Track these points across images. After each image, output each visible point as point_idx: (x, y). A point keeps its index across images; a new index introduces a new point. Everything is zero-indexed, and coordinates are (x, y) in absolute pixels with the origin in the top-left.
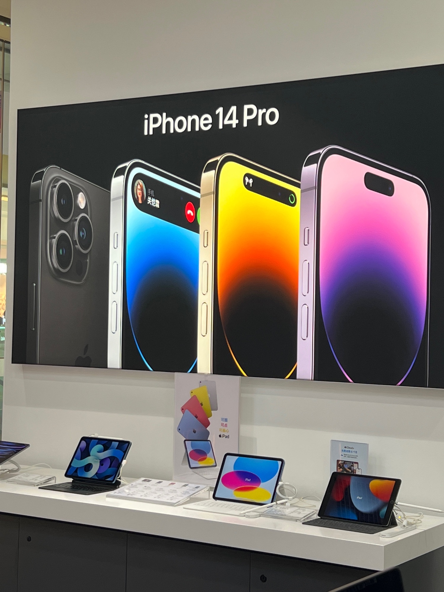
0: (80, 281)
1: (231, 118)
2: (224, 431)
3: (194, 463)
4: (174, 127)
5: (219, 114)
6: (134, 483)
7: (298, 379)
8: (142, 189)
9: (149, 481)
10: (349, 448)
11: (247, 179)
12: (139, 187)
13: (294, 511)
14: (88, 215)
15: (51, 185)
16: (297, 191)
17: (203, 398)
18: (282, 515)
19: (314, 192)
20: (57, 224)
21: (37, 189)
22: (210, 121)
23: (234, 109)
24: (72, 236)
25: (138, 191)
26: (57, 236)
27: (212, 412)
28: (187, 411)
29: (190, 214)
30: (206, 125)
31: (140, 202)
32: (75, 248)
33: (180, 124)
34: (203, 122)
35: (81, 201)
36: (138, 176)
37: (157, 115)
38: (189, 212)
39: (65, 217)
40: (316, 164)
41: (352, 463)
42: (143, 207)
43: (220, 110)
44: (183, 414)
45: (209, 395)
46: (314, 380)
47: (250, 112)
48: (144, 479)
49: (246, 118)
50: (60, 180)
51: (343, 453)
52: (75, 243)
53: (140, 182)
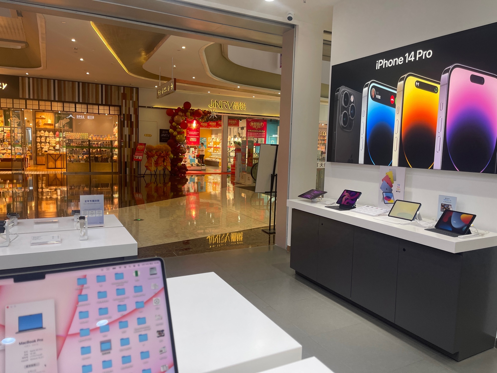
0: (350, 130)
1: (411, 57)
2: (398, 189)
3: (386, 201)
4: (388, 65)
5: (406, 56)
6: (362, 207)
7: (434, 169)
8: (374, 92)
9: (369, 206)
10: (447, 199)
11: (417, 83)
12: (373, 91)
13: (425, 224)
14: (354, 104)
15: (342, 94)
16: (438, 86)
17: (391, 176)
18: (419, 225)
19: (446, 86)
20: (344, 109)
21: (337, 95)
22: (403, 60)
23: (413, 53)
24: (348, 112)
25: (373, 93)
26: (343, 113)
27: (394, 181)
28: (384, 181)
29: (392, 100)
30: (401, 62)
31: (373, 97)
32: (349, 117)
33: (391, 63)
34: (399, 61)
35: (352, 99)
36: (374, 87)
37: (382, 61)
38: (392, 99)
39: (346, 106)
40: (448, 73)
41: (449, 205)
42: (374, 99)
43: (407, 55)
44: (383, 182)
45: (393, 175)
46: (441, 170)
47: (420, 53)
48: (367, 206)
49: (418, 56)
50: (345, 91)
51: (444, 201)
52: (349, 115)
53: (374, 89)
